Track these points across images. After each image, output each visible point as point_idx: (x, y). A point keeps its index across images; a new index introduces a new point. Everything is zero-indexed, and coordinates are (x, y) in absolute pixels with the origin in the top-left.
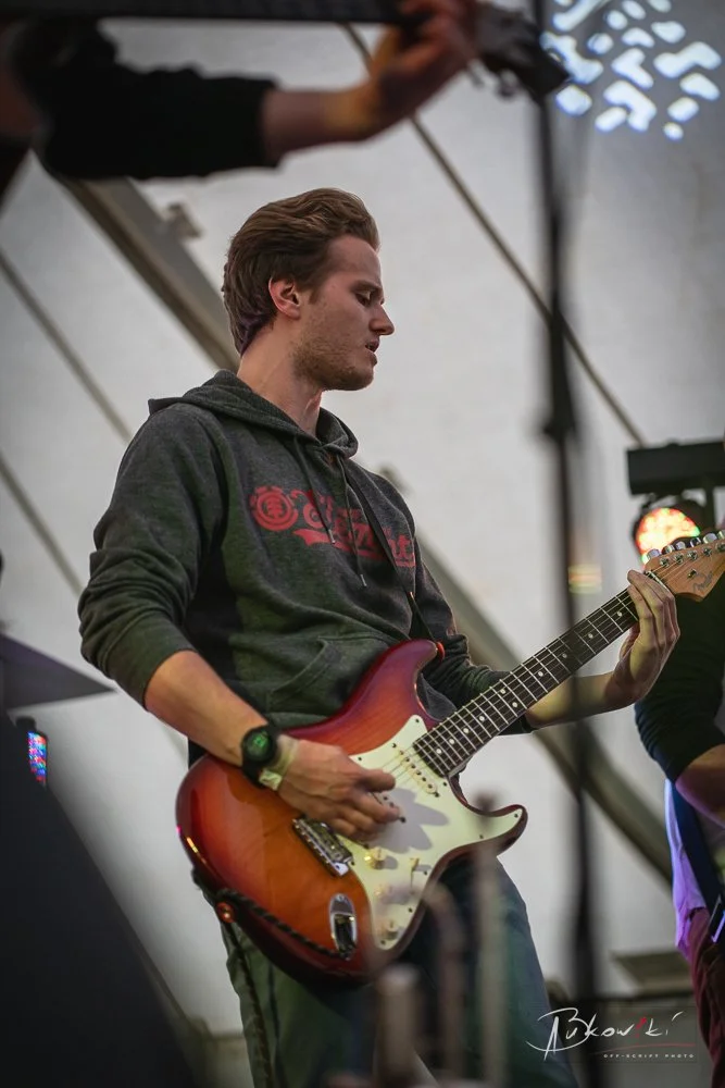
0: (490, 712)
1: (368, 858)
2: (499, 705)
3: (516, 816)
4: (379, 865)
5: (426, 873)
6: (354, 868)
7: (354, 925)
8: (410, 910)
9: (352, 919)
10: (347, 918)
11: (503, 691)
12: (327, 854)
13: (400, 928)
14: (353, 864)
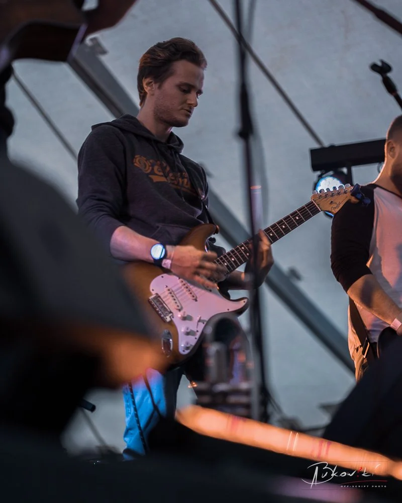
0: (237, 257)
1: (179, 316)
2: (241, 254)
3: (244, 302)
4: (184, 318)
5: (204, 323)
6: (173, 319)
7: (171, 343)
8: (196, 338)
9: (171, 340)
10: (169, 340)
11: (243, 248)
12: (162, 313)
13: (191, 345)
14: (173, 317)
